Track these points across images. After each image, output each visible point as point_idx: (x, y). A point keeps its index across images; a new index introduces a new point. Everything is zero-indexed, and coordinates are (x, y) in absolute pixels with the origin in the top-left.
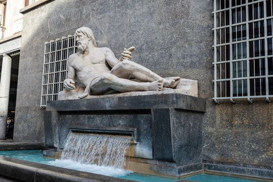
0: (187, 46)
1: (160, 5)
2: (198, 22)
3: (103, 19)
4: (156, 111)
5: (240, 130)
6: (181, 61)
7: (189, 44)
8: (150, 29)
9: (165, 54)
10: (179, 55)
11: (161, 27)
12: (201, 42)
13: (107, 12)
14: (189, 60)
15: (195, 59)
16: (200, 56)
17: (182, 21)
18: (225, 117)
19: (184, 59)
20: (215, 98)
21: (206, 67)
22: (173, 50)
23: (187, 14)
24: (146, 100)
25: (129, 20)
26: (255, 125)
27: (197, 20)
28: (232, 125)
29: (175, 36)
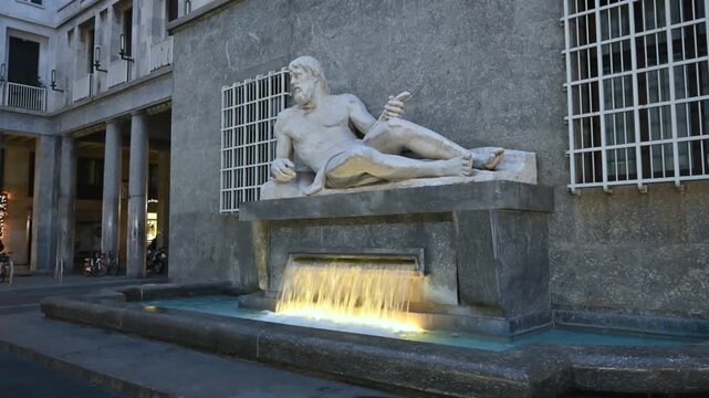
0: (511, 86)
1: (454, 7)
2: (531, 38)
3: (337, 38)
4: (463, 215)
5: (623, 245)
6: (501, 114)
7: (515, 83)
8: (434, 54)
9: (468, 102)
10: (496, 103)
11: (457, 50)
12: (540, 77)
13: (345, 24)
14: (515, 112)
15: (528, 112)
16: (539, 105)
17: (500, 37)
18: (593, 222)
19: (507, 111)
20: (573, 185)
21: (552, 125)
22: (484, 94)
23: (510, 24)
24: (441, 194)
25: (390, 38)
26: (653, 235)
27: (529, 33)
28: (607, 236)
29: (486, 67)
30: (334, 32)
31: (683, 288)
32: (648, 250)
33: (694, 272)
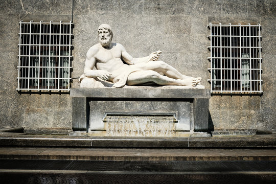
0: (189, 54)
1: (166, 19)
2: (197, 39)
3: (105, 15)
5: (224, 110)
6: (185, 63)
7: (191, 53)
8: (157, 35)
9: (172, 56)
10: (183, 59)
11: (168, 35)
12: (200, 53)
13: (110, 10)
14: (190, 63)
15: (195, 64)
16: (199, 62)
17: (185, 35)
18: (215, 103)
19: (187, 62)
20: (212, 91)
21: (203, 70)
22: (178, 55)
23: (189, 32)
25: (135, 23)
26: (233, 107)
27: (196, 37)
28: (220, 108)
29: (180, 45)
30: (103, 12)
31: (240, 122)
32: (231, 112)
33: (243, 118)
